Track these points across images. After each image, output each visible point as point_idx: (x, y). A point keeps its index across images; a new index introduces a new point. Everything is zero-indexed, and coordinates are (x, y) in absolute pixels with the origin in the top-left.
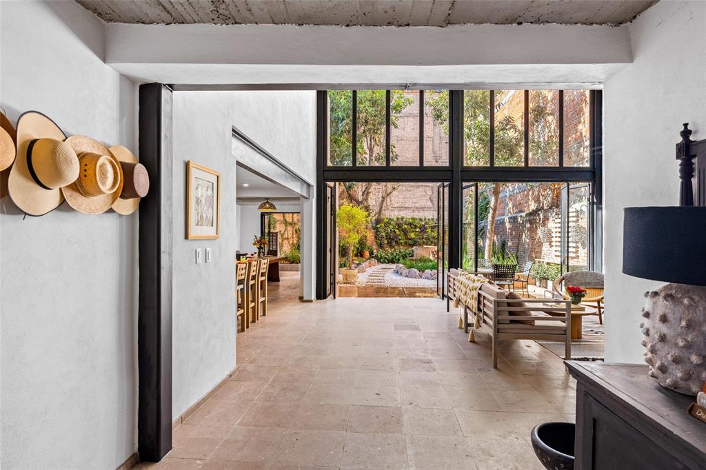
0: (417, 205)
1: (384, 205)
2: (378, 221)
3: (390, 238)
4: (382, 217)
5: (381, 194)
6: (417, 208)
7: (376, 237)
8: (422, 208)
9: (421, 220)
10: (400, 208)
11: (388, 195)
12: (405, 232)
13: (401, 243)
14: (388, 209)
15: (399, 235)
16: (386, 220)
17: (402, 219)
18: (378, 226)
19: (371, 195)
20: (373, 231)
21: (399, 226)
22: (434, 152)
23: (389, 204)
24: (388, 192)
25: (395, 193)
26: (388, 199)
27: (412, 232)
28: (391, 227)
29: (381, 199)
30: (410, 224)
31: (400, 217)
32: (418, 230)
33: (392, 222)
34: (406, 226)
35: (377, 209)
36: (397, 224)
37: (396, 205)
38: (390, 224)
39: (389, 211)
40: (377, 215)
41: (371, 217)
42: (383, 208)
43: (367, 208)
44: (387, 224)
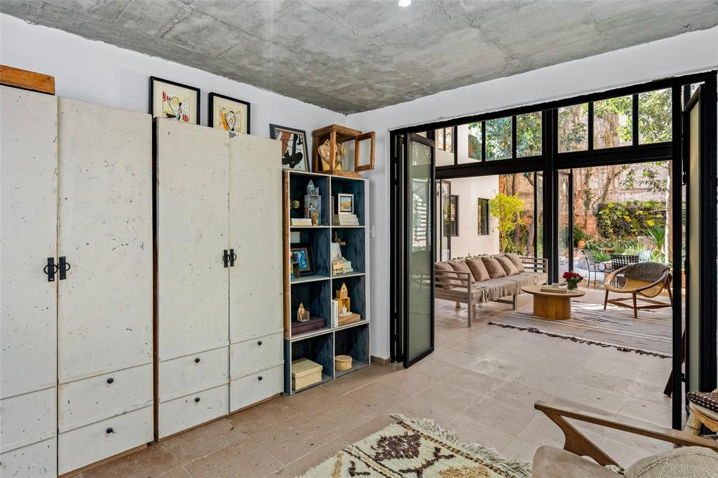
1: (611, 187)
2: (601, 207)
3: (617, 227)
4: (607, 201)
5: (606, 175)
7: (598, 225)
10: (634, 190)
11: (616, 175)
12: (640, 220)
13: (634, 233)
14: (616, 192)
15: (631, 223)
16: (611, 206)
17: (635, 203)
18: (601, 212)
19: (592, 178)
20: (594, 218)
21: (631, 212)
23: (616, 186)
25: (626, 172)
26: (616, 181)
27: (651, 219)
28: (618, 213)
29: (605, 181)
30: (648, 209)
31: (632, 201)
32: (659, 216)
33: (619, 208)
34: (641, 212)
35: (600, 193)
36: (627, 209)
38: (616, 209)
39: (617, 195)
40: (600, 200)
41: (592, 203)
42: (609, 191)
43: (587, 192)
44: (613, 210)
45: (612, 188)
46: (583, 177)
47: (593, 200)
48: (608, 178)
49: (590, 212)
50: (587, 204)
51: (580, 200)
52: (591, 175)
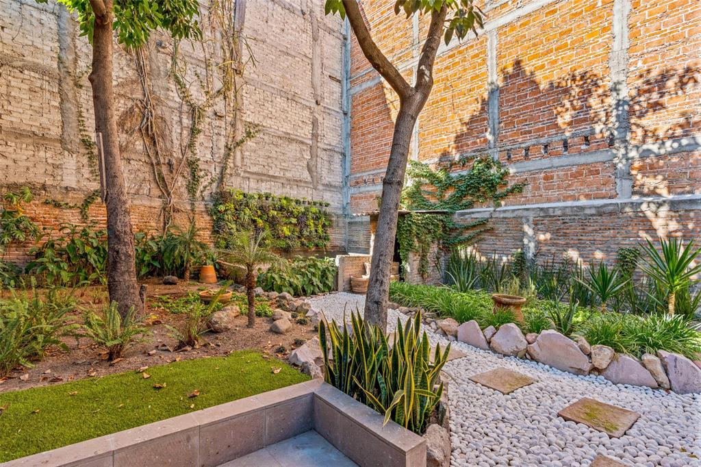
0: (288, 175)
2: (222, 197)
4: (227, 189)
6: (288, 180)
7: (215, 231)
8: (297, 181)
9: (297, 202)
10: (262, 177)
11: (238, 144)
12: (273, 223)
13: (265, 246)
14: (238, 175)
16: (237, 198)
17: (267, 197)
18: (220, 208)
19: (201, 138)
20: (208, 218)
21: (263, 211)
22: (313, 86)
23: (239, 163)
24: (239, 138)
25: (250, 143)
26: (238, 154)
27: (284, 225)
28: (248, 211)
29: (222, 151)
30: (281, 209)
31: (263, 193)
32: (294, 221)
33: (250, 203)
34: (275, 213)
35: (215, 172)
36: (259, 207)
37: (254, 169)
38: (246, 205)
39: (239, 179)
40: (215, 185)
41: (201, 188)
42: (228, 171)
43: (193, 165)
44: (240, 206)
45: (232, 165)
46: (185, 133)
47: (204, 182)
48: (226, 147)
49: (200, 206)
50: (191, 189)
51: (180, 179)
52: (199, 131)
